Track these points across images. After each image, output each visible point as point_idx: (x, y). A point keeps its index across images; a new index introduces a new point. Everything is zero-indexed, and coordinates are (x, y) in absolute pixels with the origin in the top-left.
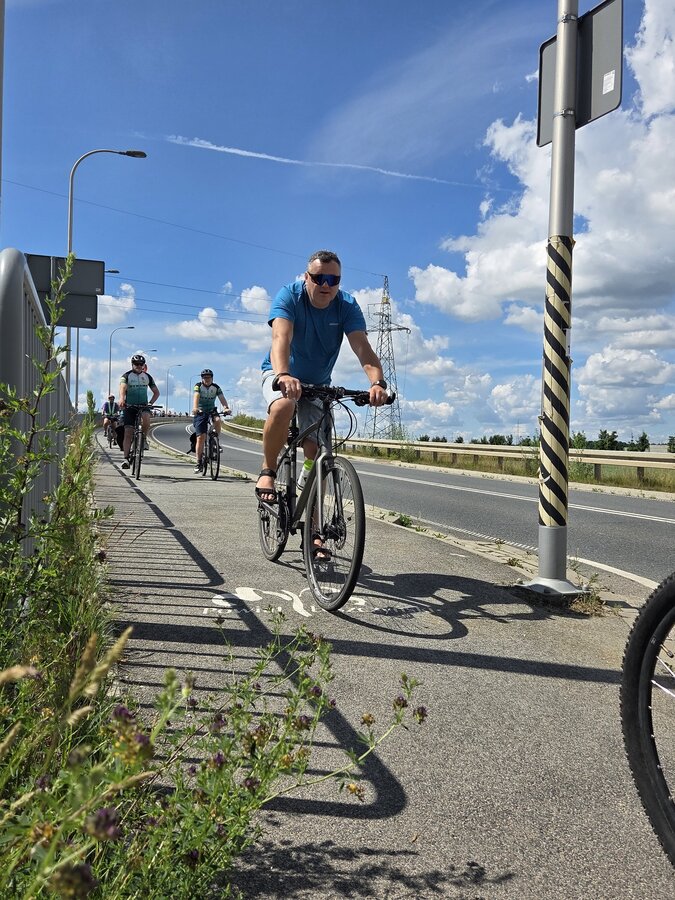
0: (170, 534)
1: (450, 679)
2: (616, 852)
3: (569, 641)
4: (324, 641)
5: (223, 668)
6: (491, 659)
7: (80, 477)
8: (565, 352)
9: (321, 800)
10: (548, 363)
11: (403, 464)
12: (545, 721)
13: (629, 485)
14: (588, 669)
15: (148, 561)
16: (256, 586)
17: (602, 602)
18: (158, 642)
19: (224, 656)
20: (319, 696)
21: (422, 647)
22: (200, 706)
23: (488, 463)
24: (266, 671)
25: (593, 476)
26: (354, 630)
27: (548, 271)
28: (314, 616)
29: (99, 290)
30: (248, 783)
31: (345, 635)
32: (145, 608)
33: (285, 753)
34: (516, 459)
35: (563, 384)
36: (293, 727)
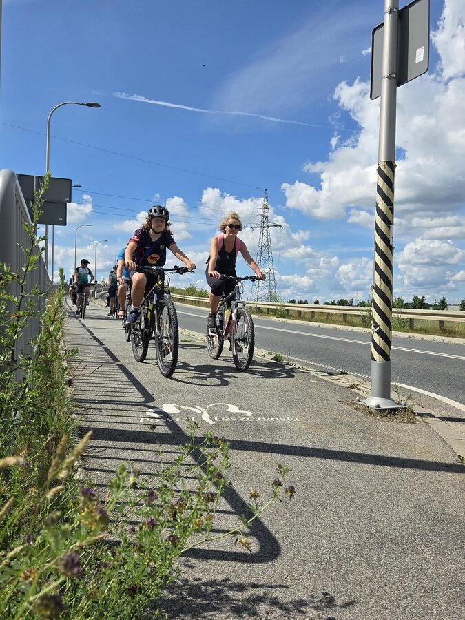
0: (117, 367)
1: (310, 467)
3: (392, 440)
4: (225, 441)
5: (154, 459)
6: (339, 453)
7: (55, 327)
8: (389, 241)
9: (221, 550)
10: (378, 249)
11: (278, 319)
12: (376, 496)
13: (433, 333)
14: (405, 460)
15: (102, 385)
16: (176, 403)
17: (415, 414)
18: (109, 442)
19: (154, 451)
20: (220, 479)
21: (290, 444)
22: (139, 486)
23: (336, 318)
24: (183, 462)
25: (408, 327)
26: (244, 434)
27: (378, 185)
28: (217, 424)
29: (68, 199)
30: (172, 539)
31: (237, 437)
32: (101, 418)
33: (197, 518)
34: (356, 316)
35: (388, 263)
36: (203, 500)
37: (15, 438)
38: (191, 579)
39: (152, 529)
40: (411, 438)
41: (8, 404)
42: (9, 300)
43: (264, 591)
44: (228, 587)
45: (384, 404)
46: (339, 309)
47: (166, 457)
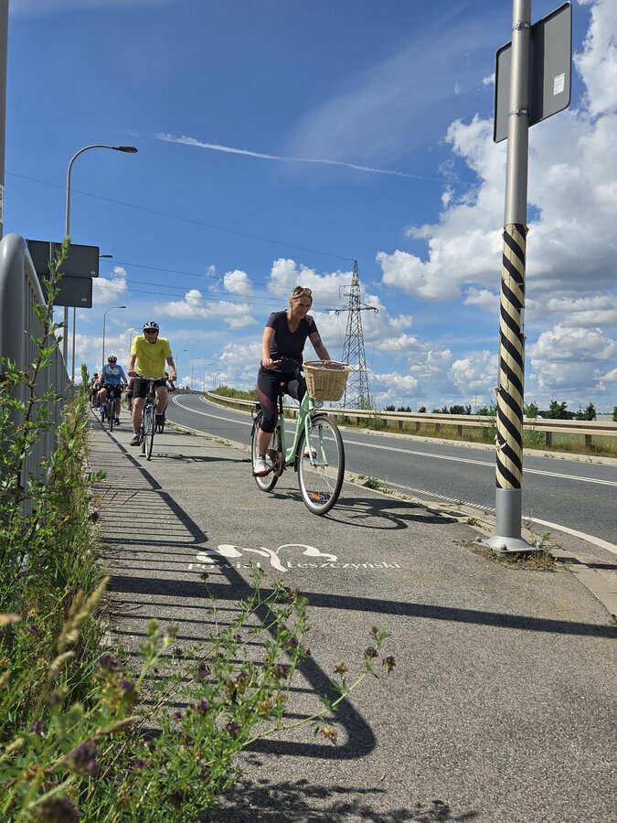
0: (158, 496)
1: (415, 630)
2: (569, 789)
3: (524, 594)
4: (300, 594)
5: (207, 619)
6: (453, 611)
7: (75, 443)
8: (519, 329)
9: (297, 741)
10: (504, 340)
11: (371, 432)
12: (502, 669)
13: (578, 451)
14: (542, 620)
15: (137, 520)
16: (237, 543)
17: (554, 558)
18: (147, 595)
19: (207, 608)
20: (295, 647)
21: (389, 598)
22: (186, 655)
23: (449, 431)
24: (245, 622)
25: (544, 444)
26: (326, 585)
27: (504, 256)
28: (290, 572)
29: (93, 273)
30: (230, 728)
31: (318, 590)
32: (136, 564)
33: (264, 699)
34: (474, 427)
35: (518, 358)
36: (272, 676)
37: (22, 591)
38: (255, 781)
39: (204, 715)
40: (549, 591)
41: (13, 545)
42: (14, 406)
43: (353, 797)
44: (305, 791)
45: (513, 545)
46: (453, 419)
47: (222, 616)
